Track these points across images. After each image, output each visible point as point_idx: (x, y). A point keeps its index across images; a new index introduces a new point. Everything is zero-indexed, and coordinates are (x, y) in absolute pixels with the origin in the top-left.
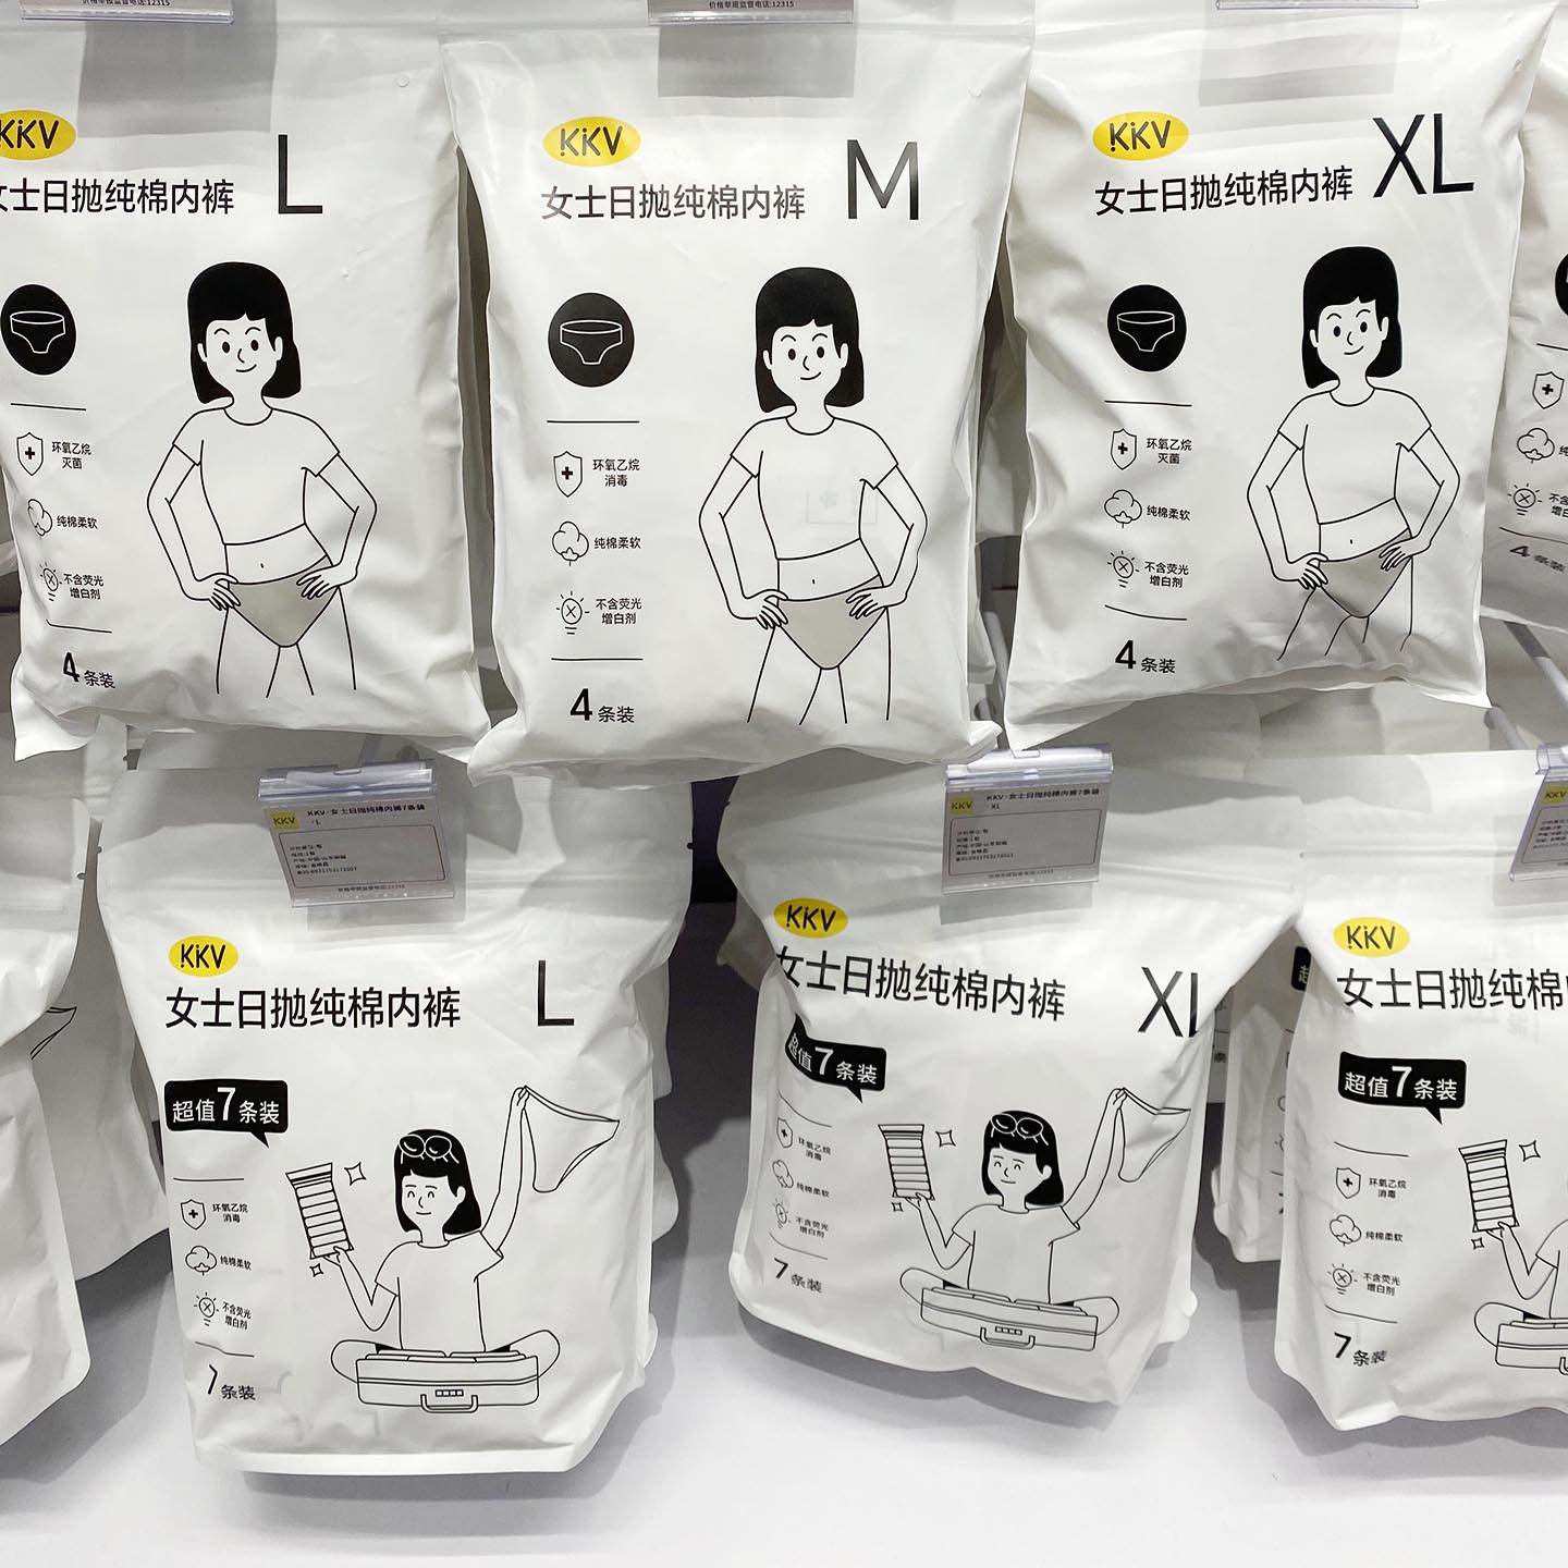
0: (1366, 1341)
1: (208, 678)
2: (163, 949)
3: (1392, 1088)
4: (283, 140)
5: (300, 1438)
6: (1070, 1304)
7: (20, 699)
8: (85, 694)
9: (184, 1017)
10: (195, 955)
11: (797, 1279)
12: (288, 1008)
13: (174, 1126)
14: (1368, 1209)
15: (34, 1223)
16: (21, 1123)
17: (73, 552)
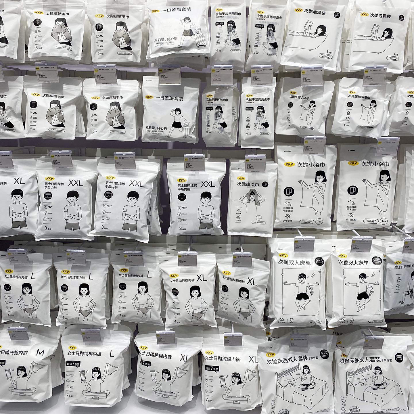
0: (209, 399)
1: (77, 319)
2: (68, 347)
3: (211, 369)
4: (90, 273)
5: (78, 402)
6: (173, 392)
7: (57, 320)
8: (64, 320)
9: (70, 354)
10: (71, 348)
11: (141, 390)
12: (82, 353)
13: (67, 365)
14: (209, 383)
15: (48, 377)
16: (49, 365)
17: (65, 307)
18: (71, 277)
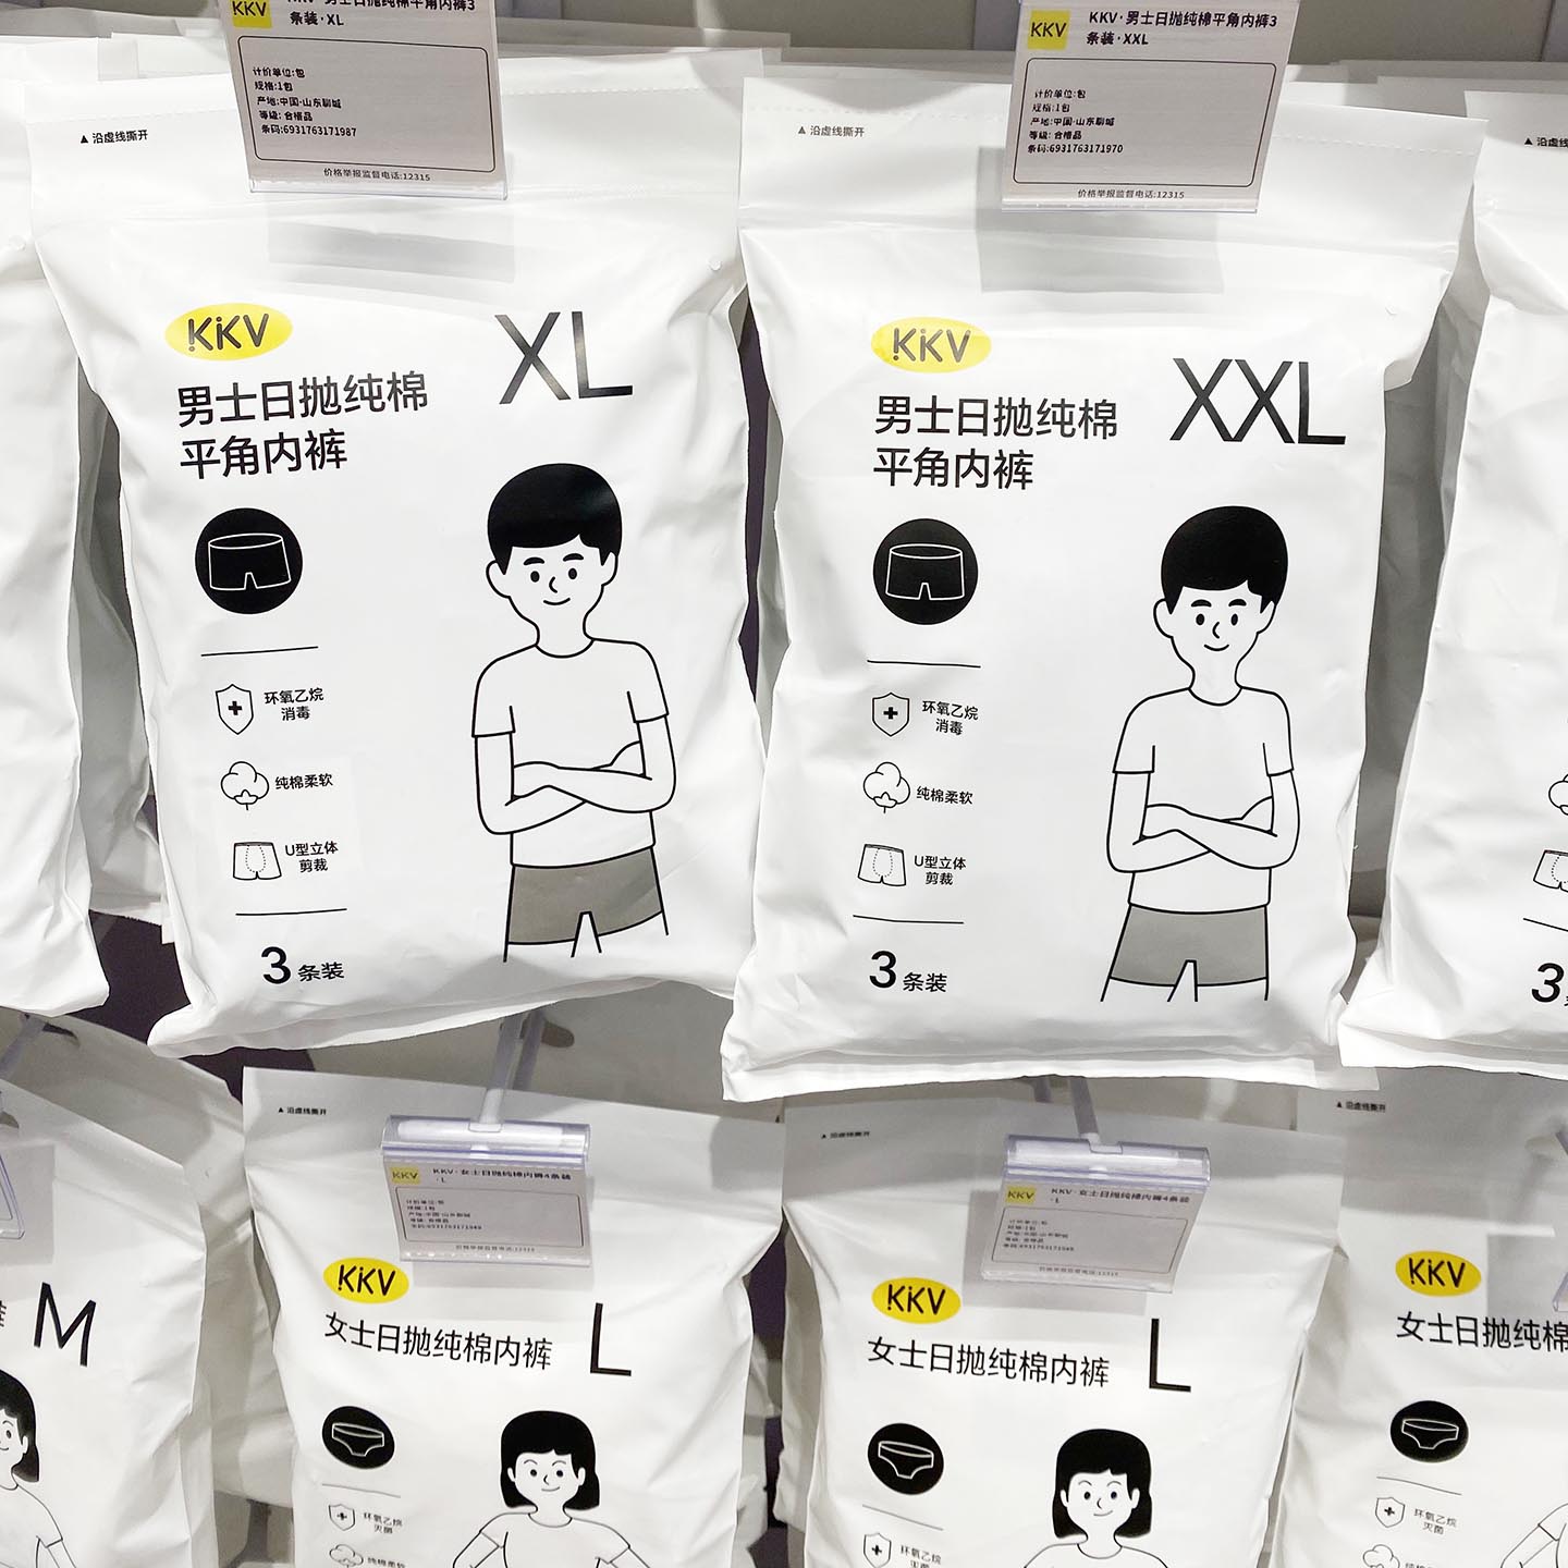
18: (971, 1360)
